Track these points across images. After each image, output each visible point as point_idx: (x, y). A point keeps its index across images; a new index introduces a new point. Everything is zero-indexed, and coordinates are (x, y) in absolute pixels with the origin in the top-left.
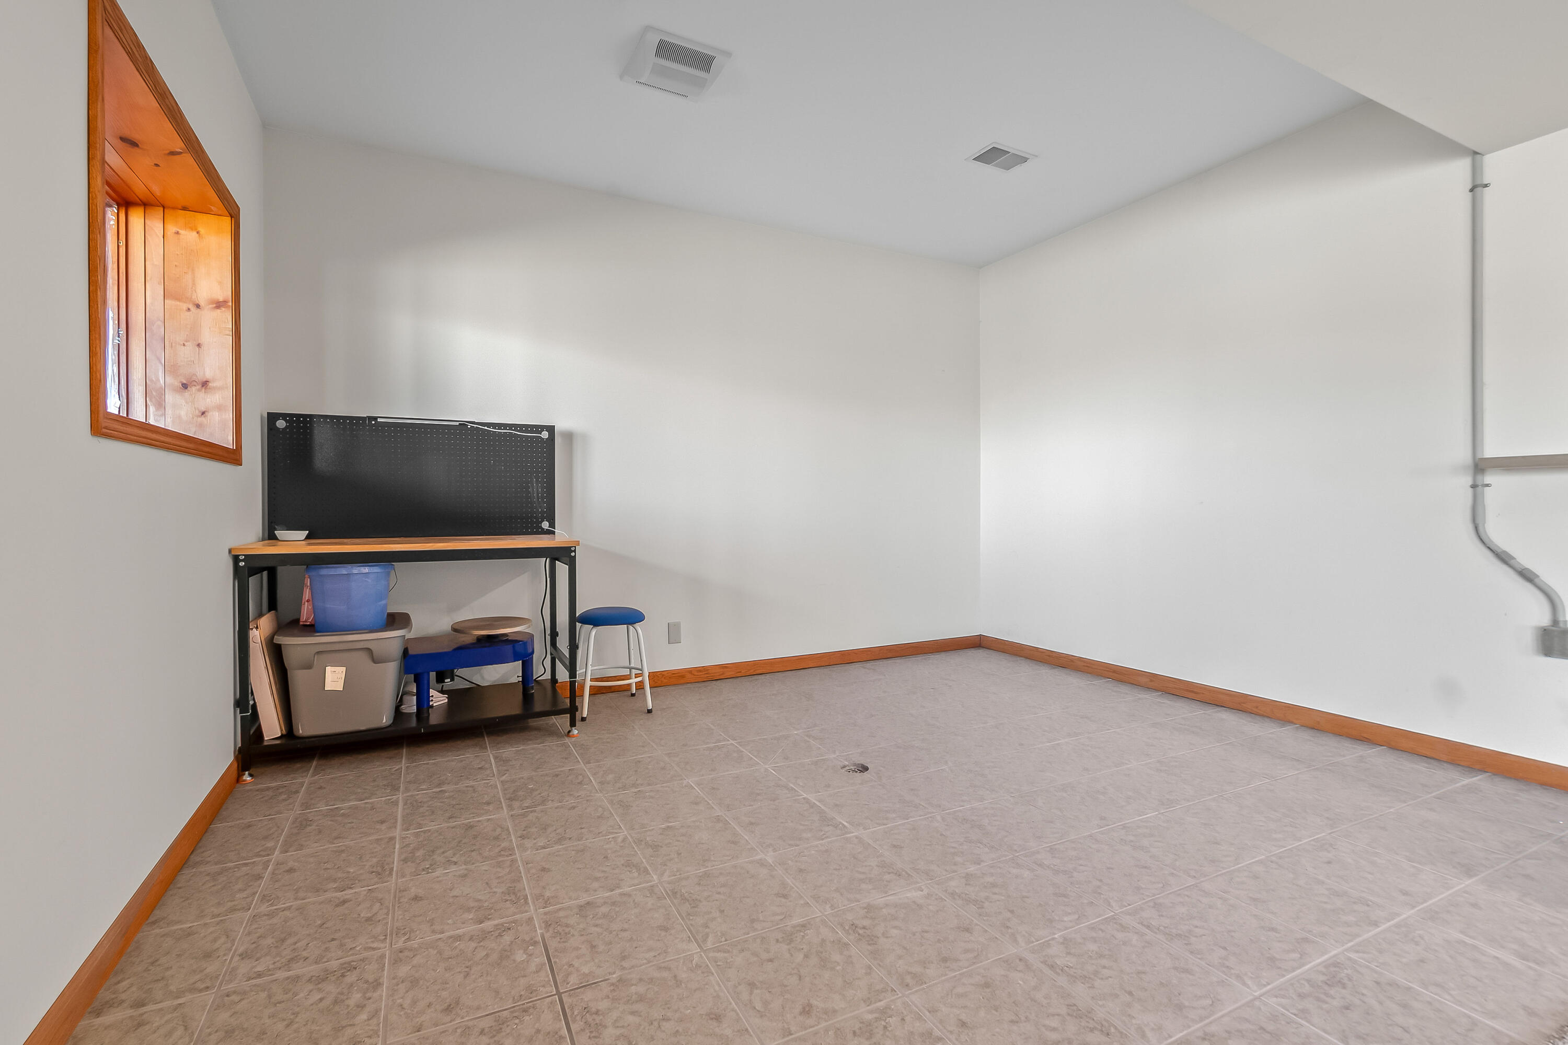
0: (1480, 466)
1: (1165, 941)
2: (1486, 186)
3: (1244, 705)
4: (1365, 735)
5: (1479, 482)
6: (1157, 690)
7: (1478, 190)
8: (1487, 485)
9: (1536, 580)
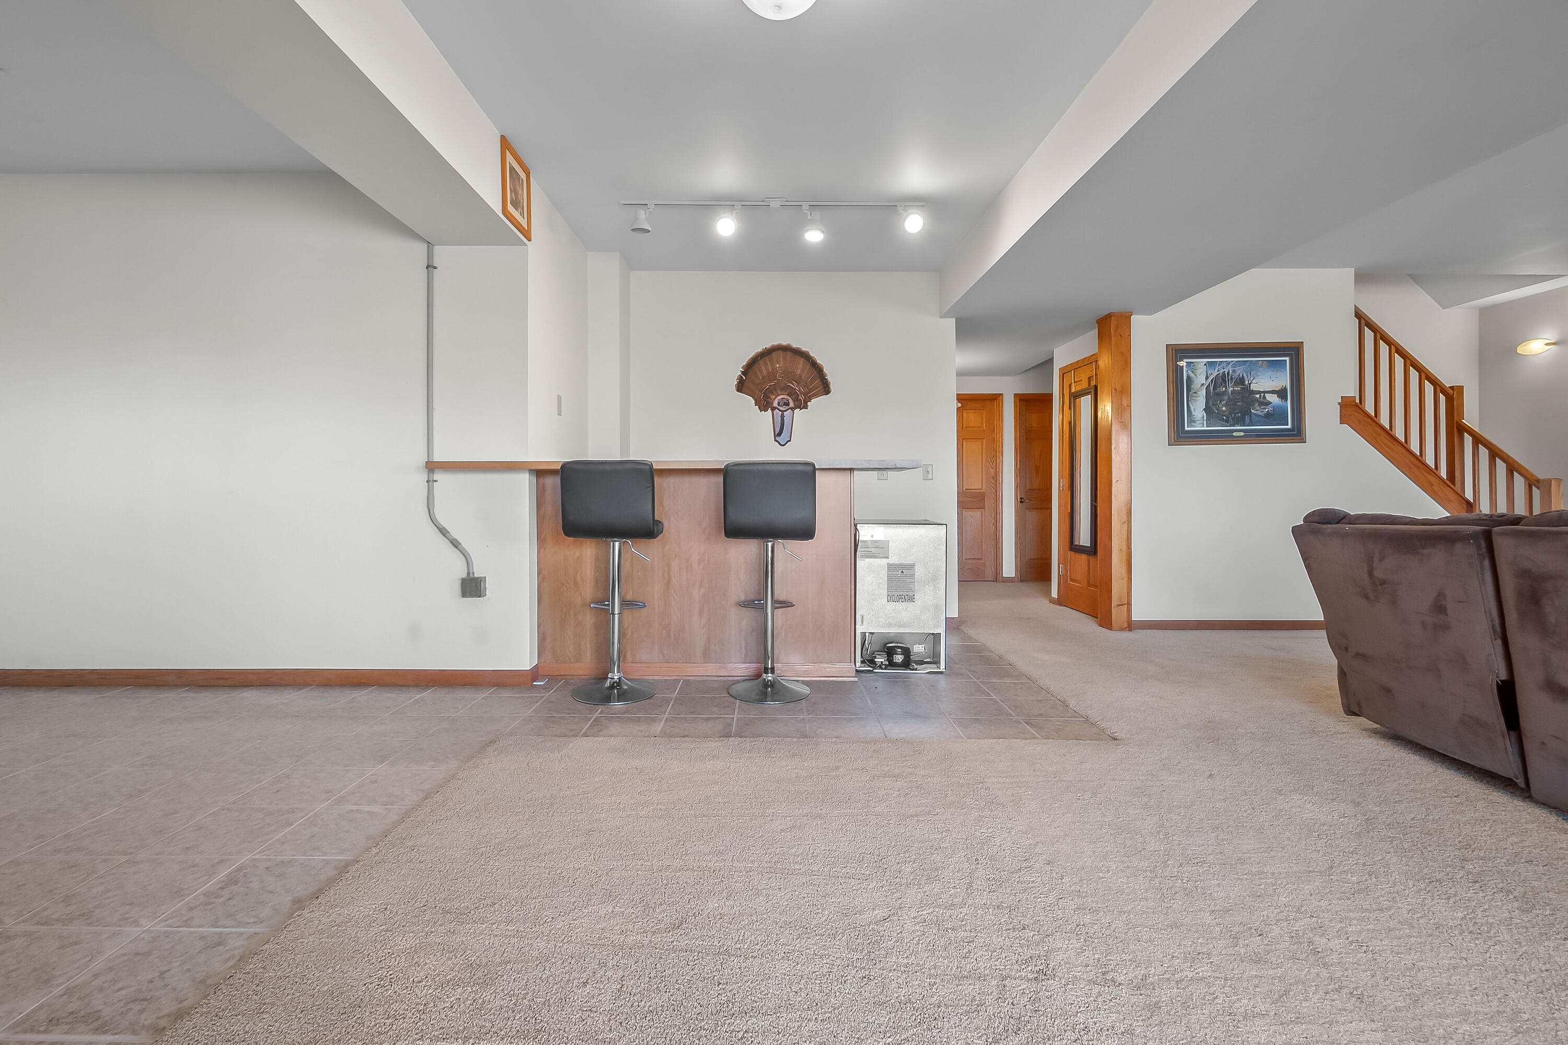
0: (432, 467)
1: (62, 927)
2: (435, 268)
3: (270, 680)
4: (363, 681)
5: (431, 479)
6: (185, 686)
7: (430, 269)
8: (436, 481)
9: (459, 547)
